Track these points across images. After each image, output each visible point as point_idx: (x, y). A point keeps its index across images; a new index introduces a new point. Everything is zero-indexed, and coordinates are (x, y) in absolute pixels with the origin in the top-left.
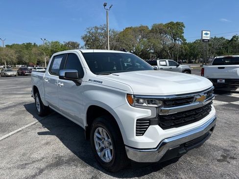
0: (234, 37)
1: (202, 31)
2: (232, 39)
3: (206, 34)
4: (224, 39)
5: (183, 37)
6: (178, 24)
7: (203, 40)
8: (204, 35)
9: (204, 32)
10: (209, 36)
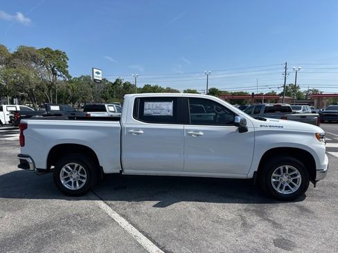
0: (117, 80)
1: (93, 69)
2: (115, 83)
3: (98, 73)
4: (107, 81)
5: (67, 72)
6: (58, 52)
7: (95, 80)
8: (95, 74)
9: (95, 70)
10: (100, 75)
